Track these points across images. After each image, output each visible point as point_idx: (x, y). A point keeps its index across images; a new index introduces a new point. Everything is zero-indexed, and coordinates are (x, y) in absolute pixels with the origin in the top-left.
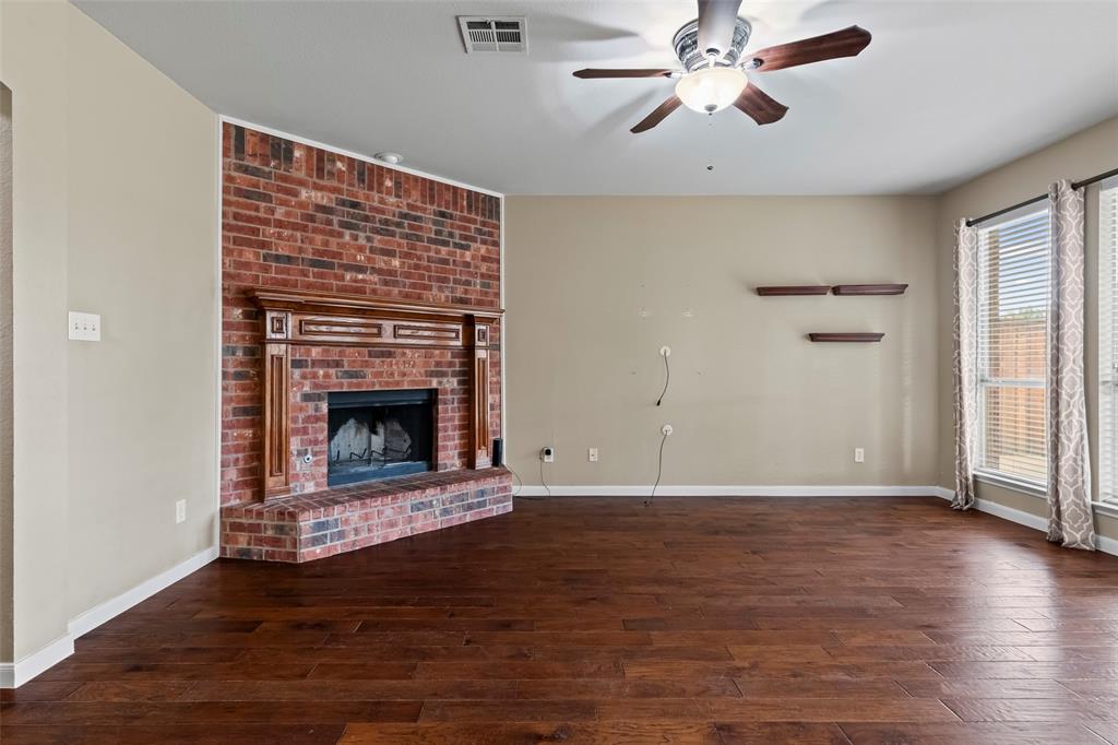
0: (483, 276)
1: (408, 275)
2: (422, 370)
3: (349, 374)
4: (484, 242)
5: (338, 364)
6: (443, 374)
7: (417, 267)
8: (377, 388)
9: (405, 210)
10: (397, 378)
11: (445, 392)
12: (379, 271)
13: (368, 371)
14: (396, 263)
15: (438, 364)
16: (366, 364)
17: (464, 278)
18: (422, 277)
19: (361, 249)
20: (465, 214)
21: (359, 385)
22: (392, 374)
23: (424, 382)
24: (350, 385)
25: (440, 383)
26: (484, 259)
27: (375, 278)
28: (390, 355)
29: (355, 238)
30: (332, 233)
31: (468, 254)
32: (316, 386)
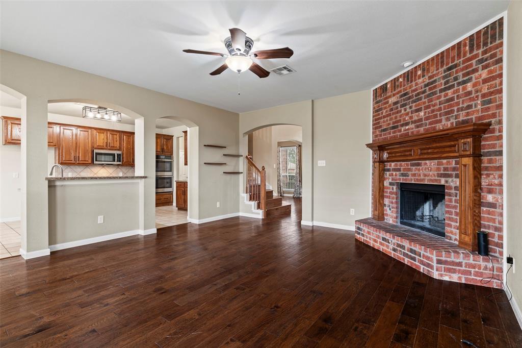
0: (484, 96)
1: (427, 119)
2: (436, 173)
3: (403, 175)
4: (484, 68)
5: (399, 170)
6: (450, 176)
7: (433, 111)
8: (413, 182)
10: (422, 177)
11: (450, 188)
12: (415, 122)
13: (410, 173)
14: (422, 114)
15: (445, 169)
16: (410, 170)
17: (465, 105)
18: (436, 116)
19: (407, 114)
20: (468, 55)
21: (406, 180)
22: (420, 175)
23: (436, 180)
24: (403, 179)
25: (447, 182)
26: (485, 81)
27: (413, 126)
28: (419, 165)
29: (405, 110)
30: (397, 112)
31: (469, 87)
32: (393, 180)
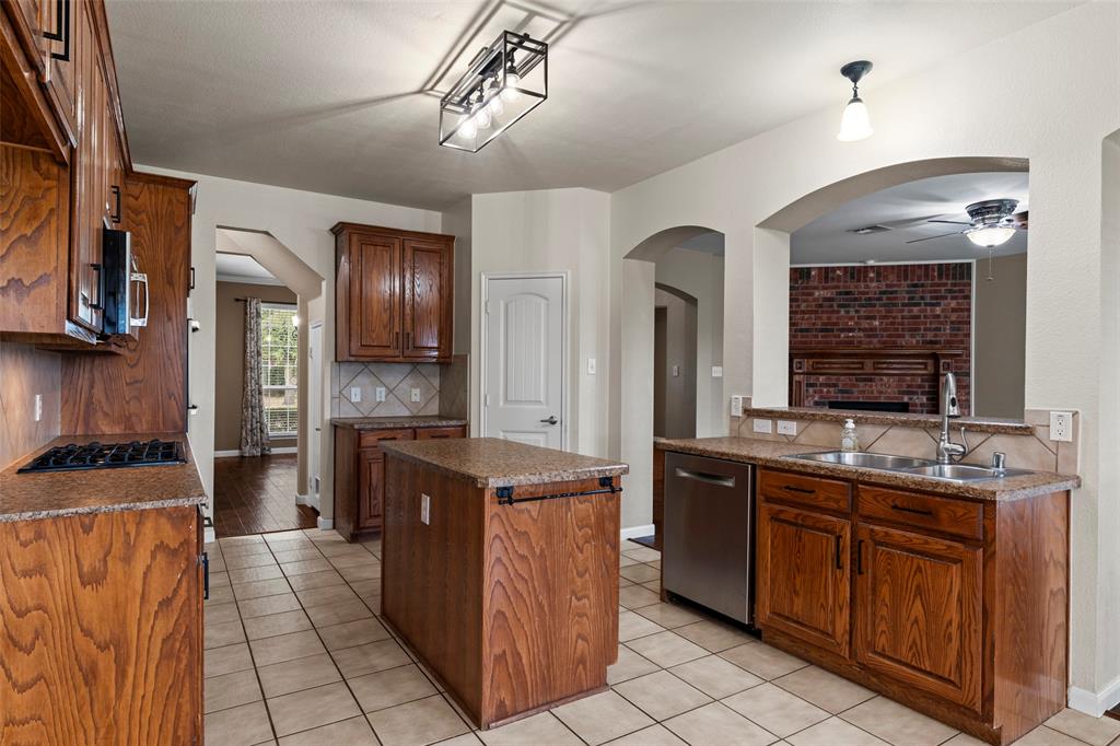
0: (952, 323)
1: (885, 330)
2: (896, 390)
3: (842, 391)
4: (953, 298)
5: (835, 385)
6: (916, 393)
7: (893, 323)
8: (861, 400)
9: (884, 289)
10: (876, 394)
11: (915, 405)
12: (865, 330)
13: (855, 390)
14: (877, 323)
15: (909, 386)
16: (854, 386)
17: (934, 326)
18: (897, 329)
19: (851, 318)
20: (937, 281)
21: (849, 398)
22: (872, 392)
23: (897, 398)
24: (843, 398)
25: (911, 399)
26: (954, 310)
27: (861, 334)
28: (871, 380)
29: (848, 312)
30: (833, 312)
31: (938, 310)
32: (821, 397)
